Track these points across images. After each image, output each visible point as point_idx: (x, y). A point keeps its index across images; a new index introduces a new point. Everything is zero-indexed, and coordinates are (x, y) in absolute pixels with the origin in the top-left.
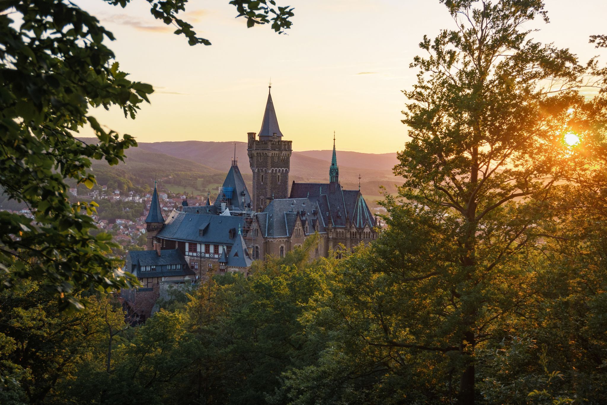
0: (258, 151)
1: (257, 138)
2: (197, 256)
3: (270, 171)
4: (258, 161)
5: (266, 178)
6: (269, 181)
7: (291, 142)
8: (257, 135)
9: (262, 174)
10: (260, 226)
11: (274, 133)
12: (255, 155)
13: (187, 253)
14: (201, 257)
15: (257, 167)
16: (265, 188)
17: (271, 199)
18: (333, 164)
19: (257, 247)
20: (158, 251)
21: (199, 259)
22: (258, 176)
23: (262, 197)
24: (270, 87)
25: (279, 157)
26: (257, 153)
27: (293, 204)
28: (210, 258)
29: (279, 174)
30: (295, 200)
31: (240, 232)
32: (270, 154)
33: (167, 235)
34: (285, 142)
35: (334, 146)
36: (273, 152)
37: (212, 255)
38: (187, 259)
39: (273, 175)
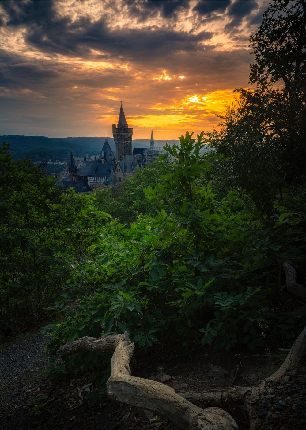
0: (118, 133)
1: (117, 127)
2: (93, 182)
3: (124, 143)
4: (117, 138)
5: (122, 146)
6: (123, 147)
7: (132, 128)
8: (116, 126)
9: (120, 144)
10: (121, 168)
11: (124, 124)
12: (116, 135)
13: (88, 181)
14: (95, 183)
15: (117, 141)
16: (122, 151)
17: (125, 155)
18: (152, 139)
19: (120, 177)
20: (75, 181)
21: (94, 183)
22: (118, 145)
23: (120, 155)
24: (121, 102)
25: (127, 136)
26: (117, 134)
27: (135, 157)
28: (99, 183)
29: (127, 144)
30: (135, 156)
31: (112, 170)
32: (123, 134)
33: (78, 174)
34: (129, 128)
35: (152, 130)
36: (124, 133)
37: (100, 182)
38: (89, 184)
39: (125, 144)
